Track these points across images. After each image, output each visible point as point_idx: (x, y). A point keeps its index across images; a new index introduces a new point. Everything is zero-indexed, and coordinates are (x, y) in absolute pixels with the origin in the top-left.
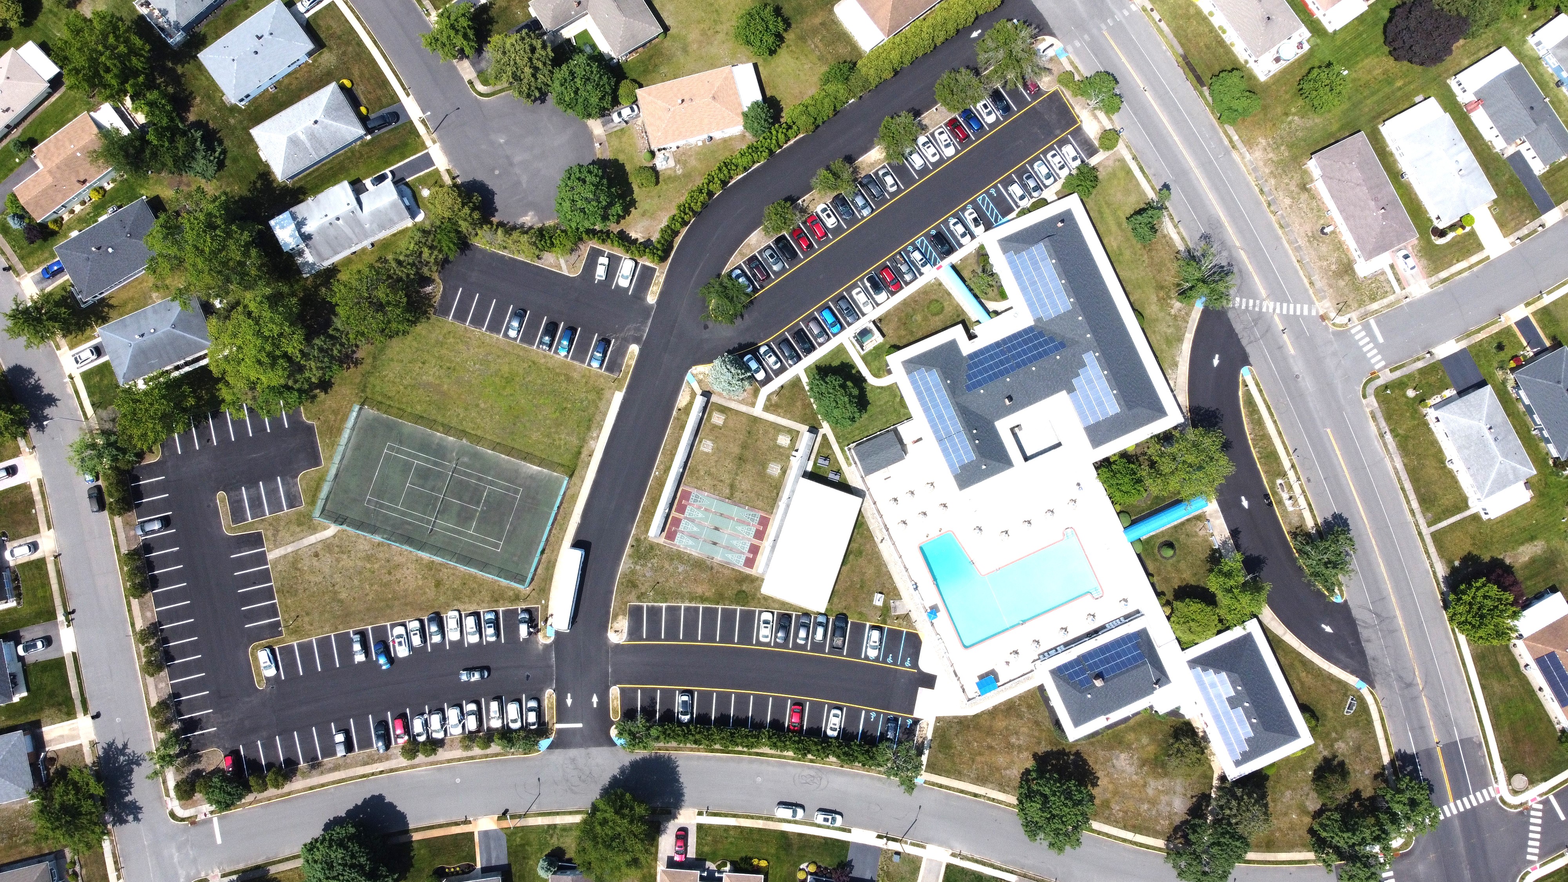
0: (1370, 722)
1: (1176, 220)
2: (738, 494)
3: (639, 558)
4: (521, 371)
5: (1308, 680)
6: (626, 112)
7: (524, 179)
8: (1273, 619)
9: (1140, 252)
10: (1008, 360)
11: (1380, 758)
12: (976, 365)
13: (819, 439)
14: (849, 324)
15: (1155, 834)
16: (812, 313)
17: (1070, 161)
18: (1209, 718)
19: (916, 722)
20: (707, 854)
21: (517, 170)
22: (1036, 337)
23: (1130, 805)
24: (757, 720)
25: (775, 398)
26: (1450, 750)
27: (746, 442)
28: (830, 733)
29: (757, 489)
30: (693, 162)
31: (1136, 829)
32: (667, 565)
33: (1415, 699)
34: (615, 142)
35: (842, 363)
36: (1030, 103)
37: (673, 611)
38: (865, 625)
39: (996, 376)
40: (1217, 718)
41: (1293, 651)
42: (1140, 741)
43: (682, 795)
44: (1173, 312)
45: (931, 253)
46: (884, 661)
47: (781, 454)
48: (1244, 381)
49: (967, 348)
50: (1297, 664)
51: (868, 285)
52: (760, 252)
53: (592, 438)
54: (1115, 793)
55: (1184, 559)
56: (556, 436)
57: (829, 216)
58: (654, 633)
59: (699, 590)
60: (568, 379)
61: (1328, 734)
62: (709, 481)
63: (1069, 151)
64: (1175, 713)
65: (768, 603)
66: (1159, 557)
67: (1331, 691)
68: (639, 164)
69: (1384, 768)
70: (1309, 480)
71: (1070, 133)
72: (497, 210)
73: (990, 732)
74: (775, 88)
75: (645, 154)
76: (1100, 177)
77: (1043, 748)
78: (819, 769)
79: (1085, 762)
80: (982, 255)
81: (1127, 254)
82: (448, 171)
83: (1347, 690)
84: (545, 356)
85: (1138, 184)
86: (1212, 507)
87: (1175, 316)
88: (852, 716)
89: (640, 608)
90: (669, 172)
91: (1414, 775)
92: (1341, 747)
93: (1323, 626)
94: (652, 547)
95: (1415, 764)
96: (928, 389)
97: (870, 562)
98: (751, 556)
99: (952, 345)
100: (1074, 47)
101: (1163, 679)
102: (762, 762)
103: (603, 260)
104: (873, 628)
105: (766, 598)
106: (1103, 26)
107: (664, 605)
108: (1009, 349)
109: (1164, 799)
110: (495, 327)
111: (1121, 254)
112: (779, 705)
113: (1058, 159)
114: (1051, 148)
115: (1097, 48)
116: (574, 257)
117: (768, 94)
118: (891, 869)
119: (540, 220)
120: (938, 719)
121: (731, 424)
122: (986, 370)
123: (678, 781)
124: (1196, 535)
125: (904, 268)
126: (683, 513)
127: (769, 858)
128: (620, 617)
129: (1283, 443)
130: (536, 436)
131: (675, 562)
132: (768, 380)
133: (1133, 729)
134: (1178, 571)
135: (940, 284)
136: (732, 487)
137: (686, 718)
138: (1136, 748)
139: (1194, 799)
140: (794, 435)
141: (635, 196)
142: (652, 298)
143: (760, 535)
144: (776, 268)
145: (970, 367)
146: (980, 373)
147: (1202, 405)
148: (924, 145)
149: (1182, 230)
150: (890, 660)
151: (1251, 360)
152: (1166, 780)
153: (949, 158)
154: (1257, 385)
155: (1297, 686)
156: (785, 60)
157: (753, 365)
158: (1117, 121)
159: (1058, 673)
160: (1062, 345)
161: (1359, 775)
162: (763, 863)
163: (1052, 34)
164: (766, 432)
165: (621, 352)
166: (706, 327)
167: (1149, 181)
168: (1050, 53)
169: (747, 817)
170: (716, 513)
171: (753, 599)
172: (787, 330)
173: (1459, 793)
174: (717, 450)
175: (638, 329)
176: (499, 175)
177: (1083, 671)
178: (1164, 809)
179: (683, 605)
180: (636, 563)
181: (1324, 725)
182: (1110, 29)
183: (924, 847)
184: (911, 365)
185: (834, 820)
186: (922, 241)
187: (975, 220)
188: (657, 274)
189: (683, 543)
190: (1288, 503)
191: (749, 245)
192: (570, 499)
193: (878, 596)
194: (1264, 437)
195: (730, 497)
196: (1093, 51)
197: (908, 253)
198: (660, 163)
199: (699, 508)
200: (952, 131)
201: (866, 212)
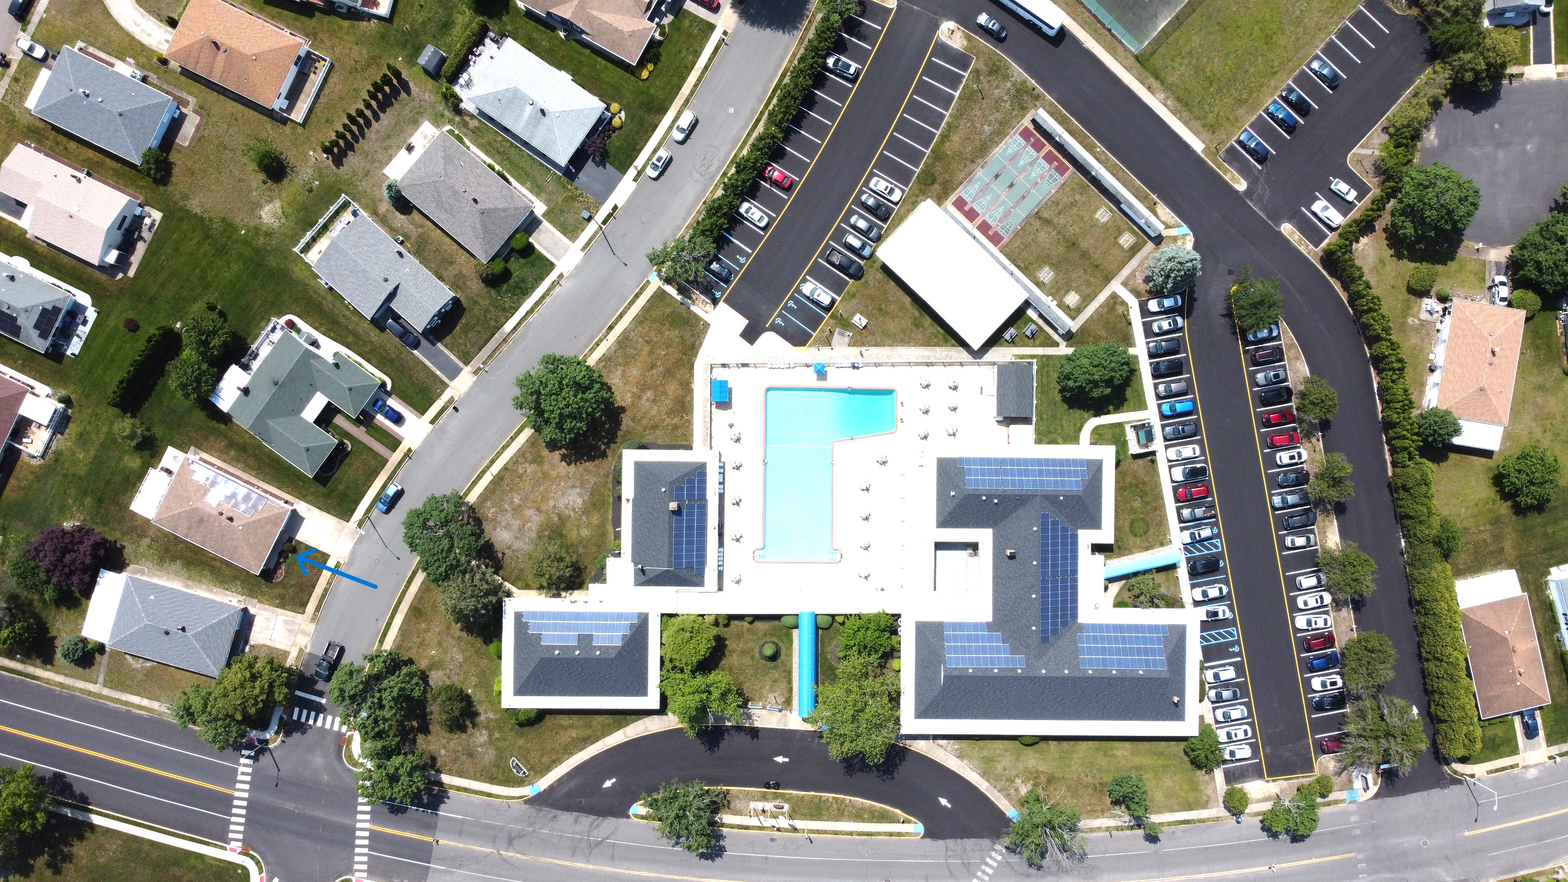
0: (492, 780)
1: (1114, 833)
2: (1037, 224)
3: (1017, 91)
4: (1271, 56)
5: (565, 737)
6: (1504, 291)
7: (1476, 152)
8: (646, 729)
9: (1098, 776)
10: (1055, 573)
11: (450, 773)
12: (1064, 537)
13: (1056, 338)
14: (1163, 427)
15: (483, 497)
16: (1194, 393)
17: (1232, 748)
18: (579, 608)
19: (715, 302)
20: (681, 21)
21: (1489, 149)
22: (1064, 616)
23: (526, 486)
24: (793, 137)
25: (1120, 310)
26: (424, 852)
27: (1089, 258)
28: (746, 205)
29: (1033, 247)
30: (1414, 340)
31: (498, 479)
32: (997, 115)
33: (494, 840)
34: (1472, 266)
35: (1126, 400)
36: (1313, 736)
37: (946, 101)
38: (839, 295)
39: (1044, 552)
40: (577, 616)
41: (604, 735)
42: (587, 527)
43: (753, 24)
44: (1018, 781)
45: (1200, 551)
46: (792, 298)
47: (1058, 290)
48: (909, 822)
49: (1086, 538)
50: (588, 732)
51: (1198, 466)
52: (1284, 366)
53: (1167, 98)
54: (546, 476)
55: (752, 666)
56: (1186, 62)
57: (1292, 458)
58: (932, 70)
59: (955, 138)
60: (1241, 102)
61: (500, 729)
62: (1065, 200)
63: (1244, 752)
64: (600, 577)
65: (911, 203)
66: (767, 639)
67: (542, 755)
68: (1438, 280)
69: (439, 771)
70: (772, 840)
71: (1260, 763)
72: (1455, 107)
73: (668, 373)
74: (1456, 466)
75: (1447, 290)
76: (1198, 772)
77: (626, 421)
78: (712, 178)
79: (592, 459)
80: (1175, 602)
81: (1102, 761)
82: (1522, 75)
83: (536, 773)
84: (1276, 88)
85: (1172, 810)
86: (794, 721)
87: (1012, 781)
88: (751, 239)
89: (965, 68)
90: (1415, 309)
91: (416, 799)
92: (481, 737)
93: (614, 780)
94: (1024, 109)
95: (427, 806)
96: (1062, 473)
97: (903, 330)
98: (966, 208)
99: (1095, 523)
100: (1351, 813)
101: (644, 578)
102: (747, 123)
103: (1352, 196)
104: (833, 302)
105: (915, 204)
106: (1361, 856)
107: (957, 94)
108: (1064, 581)
109: (516, 523)
110: (1331, 50)
111: (1105, 754)
112: (798, 167)
113: (1241, 736)
114: (1254, 735)
115: (1340, 838)
116: (1368, 166)
117: (1453, 456)
118: (577, 205)
119: (1424, 150)
120: (707, 325)
121: (1115, 252)
122: (1055, 544)
123: (769, 26)
124: (772, 691)
125: (1199, 512)
126: (1044, 158)
127: (647, 84)
128: (965, 43)
129: (825, 832)
130: (1196, 40)
131: (996, 126)
132: (1145, 312)
133: (602, 526)
134: (743, 653)
135: (1162, 544)
136: (1048, 222)
137: (830, 62)
138: (581, 519)
139: (500, 555)
140: (1073, 313)
141: (1405, 261)
142: (1286, 228)
143: (984, 228)
144: (1260, 377)
145: (1064, 530)
146: (1054, 537)
147: (904, 764)
148: (1321, 597)
149: (1101, 834)
150: (791, 304)
151: (928, 841)
152: (534, 535)
153: (1293, 619)
154: (899, 834)
155: (564, 720)
156: (1483, 491)
157: (1168, 303)
158: (1251, 821)
159: (700, 471)
160: (1045, 640)
161: (444, 741)
162: (645, 74)
163: (1377, 796)
164: (1089, 284)
165: (1245, 170)
166: (1230, 272)
167: (1170, 824)
168: (1358, 784)
169: (699, 80)
170: (1028, 192)
171: (921, 190)
172: (1187, 356)
173: (375, 839)
174: (1094, 224)
175: (1260, 199)
176: (1492, 128)
177: (691, 497)
178: (507, 518)
179: (948, 114)
180: (1014, 84)
181: (511, 730)
182: (1353, 863)
183: (583, 249)
184: (1096, 467)
185: (655, 167)
186: (1216, 547)
187: (1216, 614)
188: (1311, 247)
189: (1013, 143)
190: (760, 805)
191: (1298, 358)
192: (1113, 45)
193: (864, 322)
194: (839, 815)
195: (1037, 215)
196: (1339, 831)
197: (1212, 525)
198: (1431, 303)
199: (1042, 178)
200: (1321, 636)
201: (1277, 500)
